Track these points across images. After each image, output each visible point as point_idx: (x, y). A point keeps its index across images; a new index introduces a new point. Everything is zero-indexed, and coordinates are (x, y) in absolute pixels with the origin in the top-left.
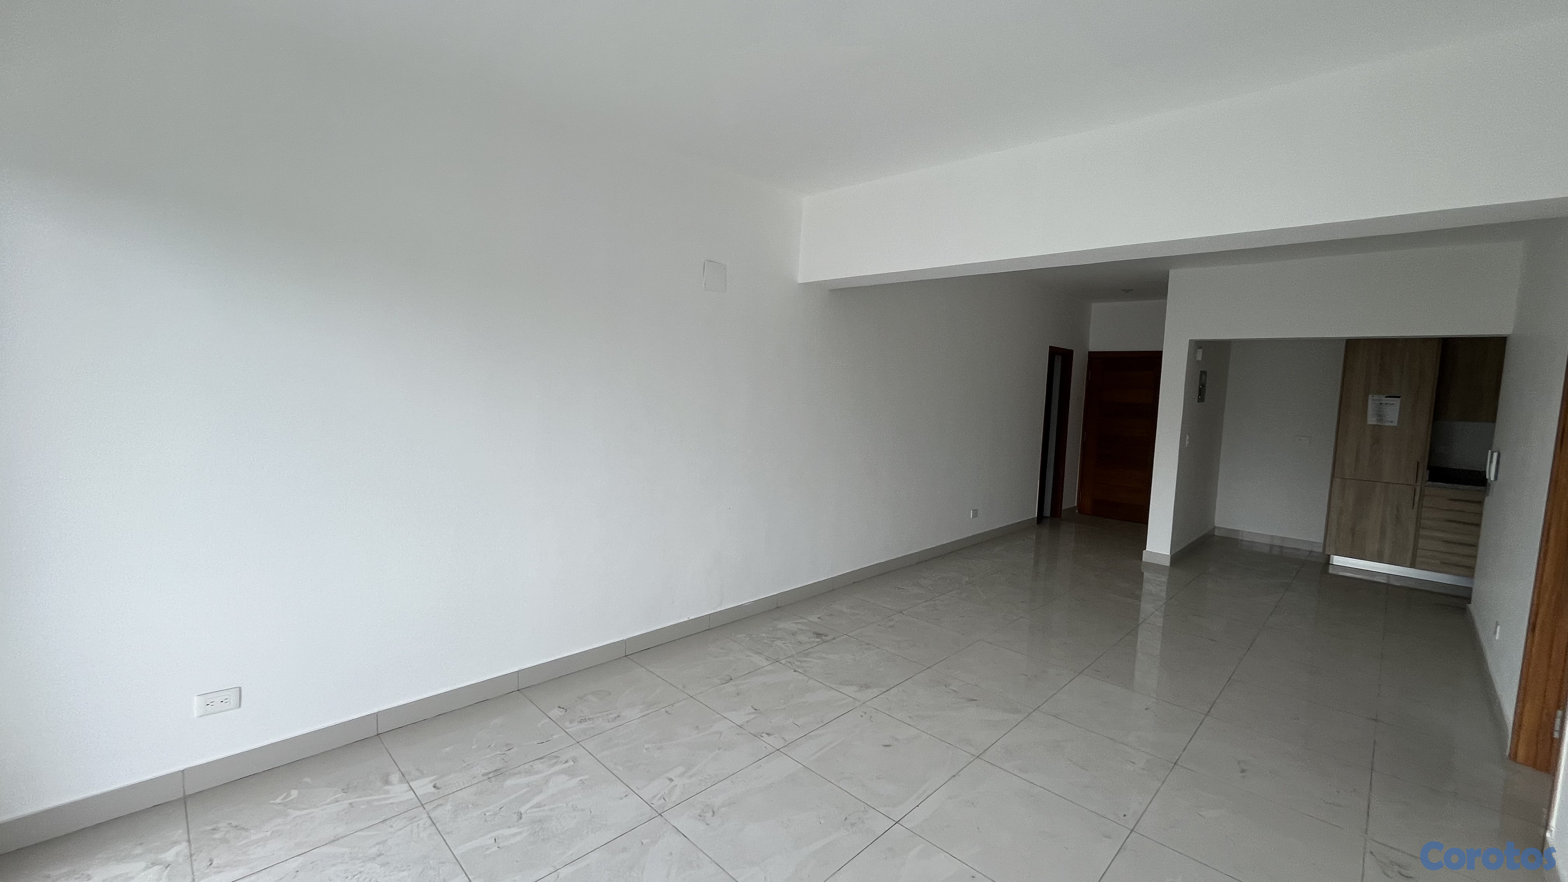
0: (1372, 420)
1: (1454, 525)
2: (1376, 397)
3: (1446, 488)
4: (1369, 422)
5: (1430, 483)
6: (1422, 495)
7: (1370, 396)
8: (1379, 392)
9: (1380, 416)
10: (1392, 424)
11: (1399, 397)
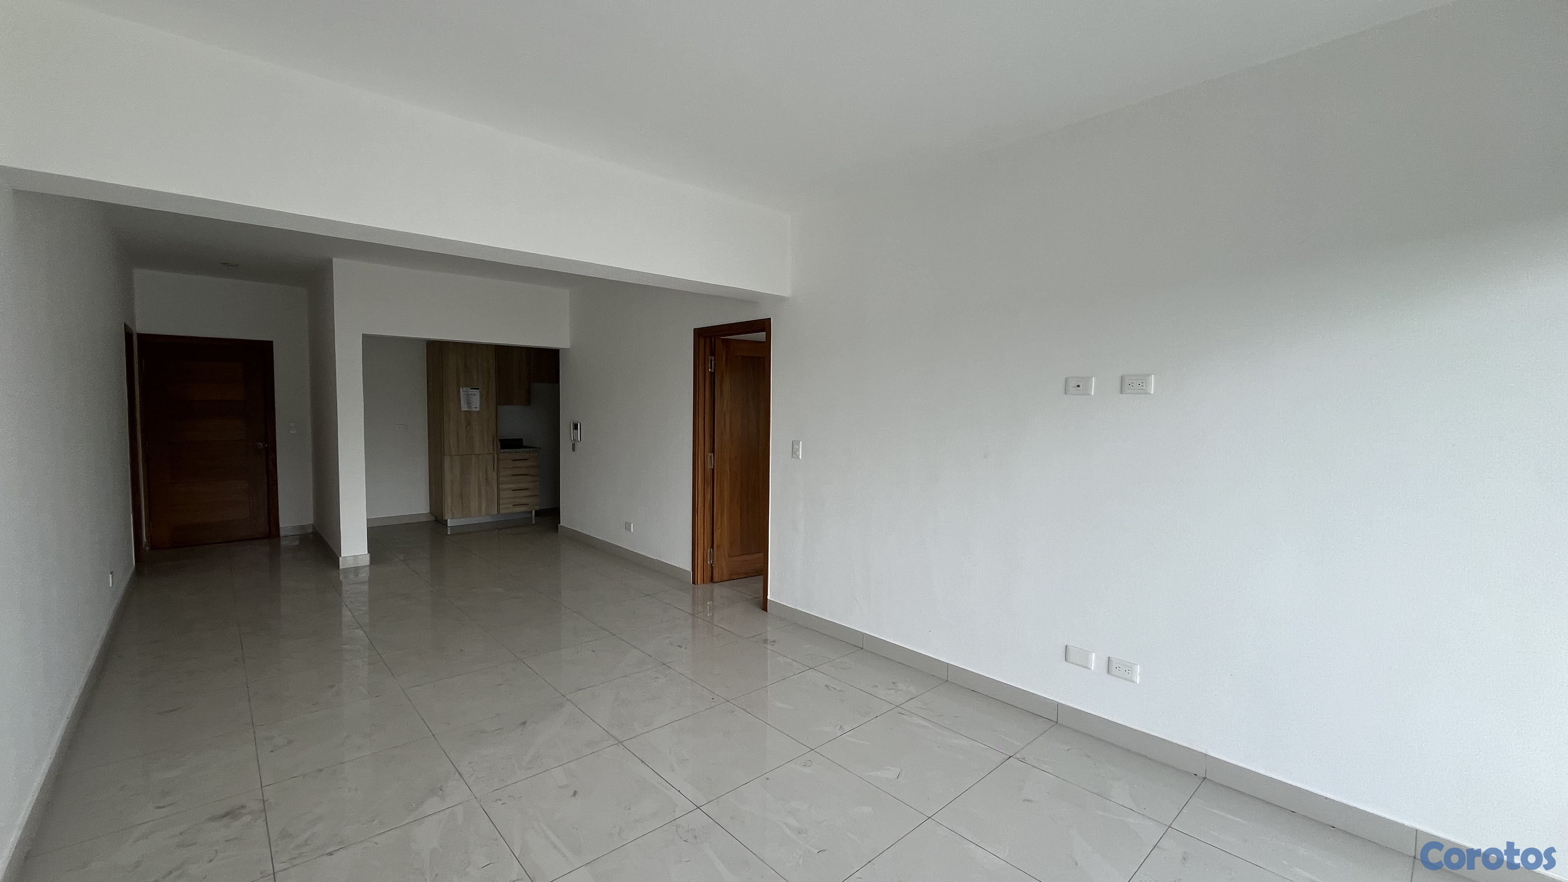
0: (464, 408)
1: (517, 477)
2: (465, 389)
3: (510, 452)
4: (463, 409)
5: (502, 450)
6: (498, 460)
7: (461, 388)
8: (466, 386)
9: (469, 403)
10: (476, 410)
11: (478, 389)
